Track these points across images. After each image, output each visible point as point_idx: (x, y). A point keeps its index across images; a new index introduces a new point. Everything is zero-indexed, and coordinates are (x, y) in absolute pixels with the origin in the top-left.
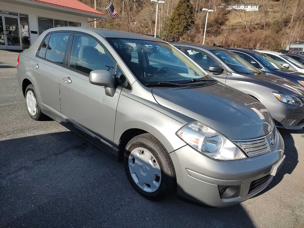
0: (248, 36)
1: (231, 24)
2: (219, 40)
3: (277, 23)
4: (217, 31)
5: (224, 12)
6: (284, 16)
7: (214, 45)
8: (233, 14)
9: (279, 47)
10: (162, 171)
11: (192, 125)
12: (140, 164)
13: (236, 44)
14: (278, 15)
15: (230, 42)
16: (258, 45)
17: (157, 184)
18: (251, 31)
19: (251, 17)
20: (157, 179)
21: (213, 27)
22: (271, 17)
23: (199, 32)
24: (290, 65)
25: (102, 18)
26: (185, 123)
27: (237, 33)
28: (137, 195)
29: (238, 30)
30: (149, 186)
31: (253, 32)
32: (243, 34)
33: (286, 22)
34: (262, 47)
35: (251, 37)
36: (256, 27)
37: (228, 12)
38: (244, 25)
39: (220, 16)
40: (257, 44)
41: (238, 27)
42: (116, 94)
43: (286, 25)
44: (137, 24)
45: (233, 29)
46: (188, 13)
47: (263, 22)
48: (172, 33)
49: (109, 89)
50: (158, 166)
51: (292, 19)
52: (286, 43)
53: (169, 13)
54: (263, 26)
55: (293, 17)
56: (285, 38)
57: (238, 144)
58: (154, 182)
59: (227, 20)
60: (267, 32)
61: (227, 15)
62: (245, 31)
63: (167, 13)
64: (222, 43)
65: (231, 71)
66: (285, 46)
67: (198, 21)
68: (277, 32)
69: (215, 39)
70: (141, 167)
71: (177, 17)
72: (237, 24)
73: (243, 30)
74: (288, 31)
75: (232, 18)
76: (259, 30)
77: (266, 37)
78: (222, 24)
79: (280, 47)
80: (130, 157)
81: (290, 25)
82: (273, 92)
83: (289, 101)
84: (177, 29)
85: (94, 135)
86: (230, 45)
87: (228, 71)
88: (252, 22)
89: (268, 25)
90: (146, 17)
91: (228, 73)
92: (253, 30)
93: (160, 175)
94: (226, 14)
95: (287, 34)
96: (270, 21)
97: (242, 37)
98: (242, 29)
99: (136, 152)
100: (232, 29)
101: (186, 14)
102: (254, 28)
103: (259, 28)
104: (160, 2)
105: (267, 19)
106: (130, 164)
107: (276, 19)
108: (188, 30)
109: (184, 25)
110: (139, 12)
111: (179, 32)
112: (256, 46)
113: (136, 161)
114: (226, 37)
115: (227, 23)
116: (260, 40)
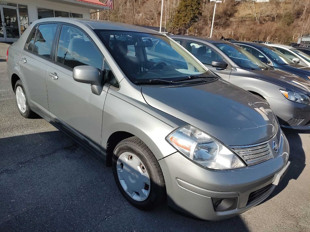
0: (258, 28)
1: (240, 16)
2: (227, 32)
3: (288, 15)
4: (225, 23)
5: (233, 3)
6: (296, 7)
7: (222, 38)
8: (242, 5)
9: (290, 40)
10: (151, 180)
11: (183, 130)
12: (128, 170)
13: (245, 37)
14: (290, 6)
15: (238, 35)
16: (268, 38)
17: (146, 193)
18: (261, 23)
19: (261, 9)
20: (146, 187)
21: (221, 19)
22: (283, 9)
23: (206, 24)
24: (300, 60)
25: (104, 9)
26: (176, 126)
27: (246, 25)
28: (127, 203)
29: (247, 23)
30: (138, 194)
31: (263, 24)
32: (252, 26)
33: (298, 14)
34: (272, 40)
35: (261, 30)
36: (267, 19)
37: (238, 3)
38: (254, 17)
39: (230, 7)
40: (267, 37)
41: (248, 19)
42: (103, 92)
43: (298, 17)
44: (142, 16)
45: (242, 21)
46: (195, 4)
47: (274, 14)
48: (178, 25)
49: (95, 87)
50: (146, 174)
51: (305, 11)
52: (297, 36)
53: (176, 4)
54: (273, 18)
55: (305, 8)
56: (296, 31)
57: (236, 151)
58: (143, 190)
59: (236, 11)
60: (277, 25)
61: (236, 7)
62: (255, 24)
63: (174, 4)
64: (230, 35)
65: (236, 66)
66: (296, 39)
67: (206, 13)
68: (289, 24)
69: (223, 31)
70: (129, 173)
71: (183, 9)
72: (247, 16)
73: (253, 22)
74: (300, 23)
75: (242, 9)
76: (269, 23)
77: (276, 29)
78: (231, 15)
79: (292, 40)
80: (118, 163)
81: (303, 17)
82: (280, 89)
83: (297, 99)
84: (184, 21)
86: (238, 38)
87: (232, 66)
88: (262, 13)
89: (279, 16)
90: (152, 9)
91: (232, 69)
92: (264, 22)
93: (149, 183)
94: (235, 5)
95: (299, 26)
96: (282, 12)
97: (251, 29)
98: (252, 21)
99: (124, 157)
100: (241, 22)
101: (193, 5)
102: (264, 20)
103: (269, 20)
105: (278, 11)
106: (119, 169)
107: (288, 11)
108: (195, 22)
109: (191, 17)
110: (144, 4)
111: (185, 24)
112: (266, 39)
113: (124, 167)
114: (235, 30)
115: (236, 14)
116: (270, 32)
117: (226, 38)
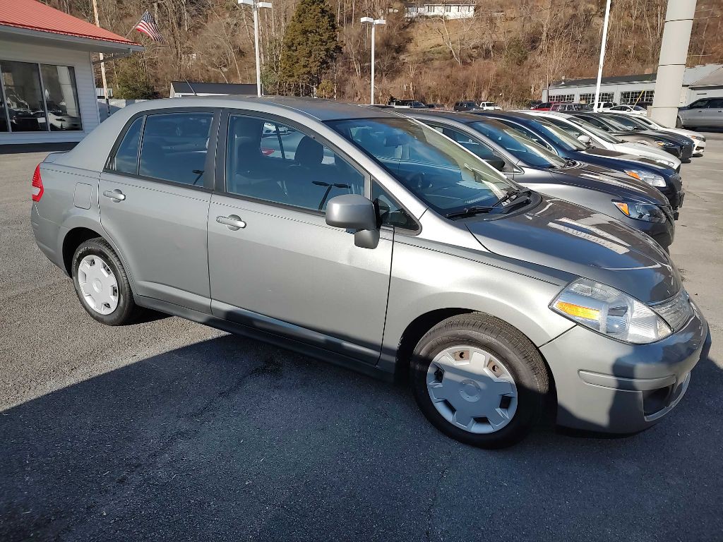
0: (461, 75)
1: (419, 49)
2: (400, 86)
3: (515, 44)
4: (391, 66)
5: (400, 23)
6: (528, 27)
7: (392, 99)
8: (421, 26)
9: (526, 94)
10: (519, 386)
11: (576, 286)
12: (460, 379)
13: (437, 95)
14: (515, 26)
15: (423, 92)
16: (483, 95)
17: (507, 415)
18: (464, 63)
19: (460, 33)
20: (505, 402)
21: (381, 58)
22: (502, 30)
23: (351, 71)
25: (131, 50)
26: (563, 284)
27: (435, 69)
29: (436, 63)
31: (470, 64)
32: (448, 71)
33: (534, 41)
34: (492, 97)
35: (467, 77)
36: (475, 53)
37: (411, 22)
38: (447, 51)
39: (395, 32)
40: (481, 93)
41: (436, 56)
42: (381, 242)
43: (534, 48)
44: (198, 59)
45: (426, 60)
46: (327, 29)
47: (488, 41)
48: (292, 76)
49: (366, 233)
50: (508, 377)
51: (545, 34)
52: (539, 87)
53: (278, 30)
54: (487, 52)
55: (545, 29)
56: (536, 77)
57: (656, 310)
58: (499, 410)
59: (410, 40)
60: (497, 65)
61: (408, 30)
62: (453, 65)
63: (273, 30)
64: (407, 93)
65: (520, 163)
66: (537, 92)
67: (349, 48)
68: (520, 63)
69: (392, 85)
70: (462, 385)
71: (300, 38)
72: (433, 49)
73: (448, 62)
74: (540, 59)
75: (421, 35)
76: (481, 61)
77: (498, 75)
78: (400, 49)
79: (530, 95)
81: (543, 46)
83: (641, 216)
84: (305, 66)
85: (322, 337)
86: (424, 98)
88: (464, 42)
89: (498, 48)
90: (220, 41)
91: (515, 170)
92: (469, 61)
93: (514, 394)
94: (406, 27)
95: (538, 66)
96: (502, 39)
97: (448, 77)
98: (446, 59)
99: (445, 358)
100: (424, 62)
101: (321, 31)
102: (470, 56)
103: (479, 55)
104: (261, 5)
105: (494, 36)
106: (431, 383)
107: (512, 35)
108: (328, 68)
109: (321, 58)
110: (200, 30)
111: (309, 73)
112: (481, 97)
113: (447, 375)
114: (414, 80)
115: (411, 47)
116: (487, 82)
117: (399, 99)
